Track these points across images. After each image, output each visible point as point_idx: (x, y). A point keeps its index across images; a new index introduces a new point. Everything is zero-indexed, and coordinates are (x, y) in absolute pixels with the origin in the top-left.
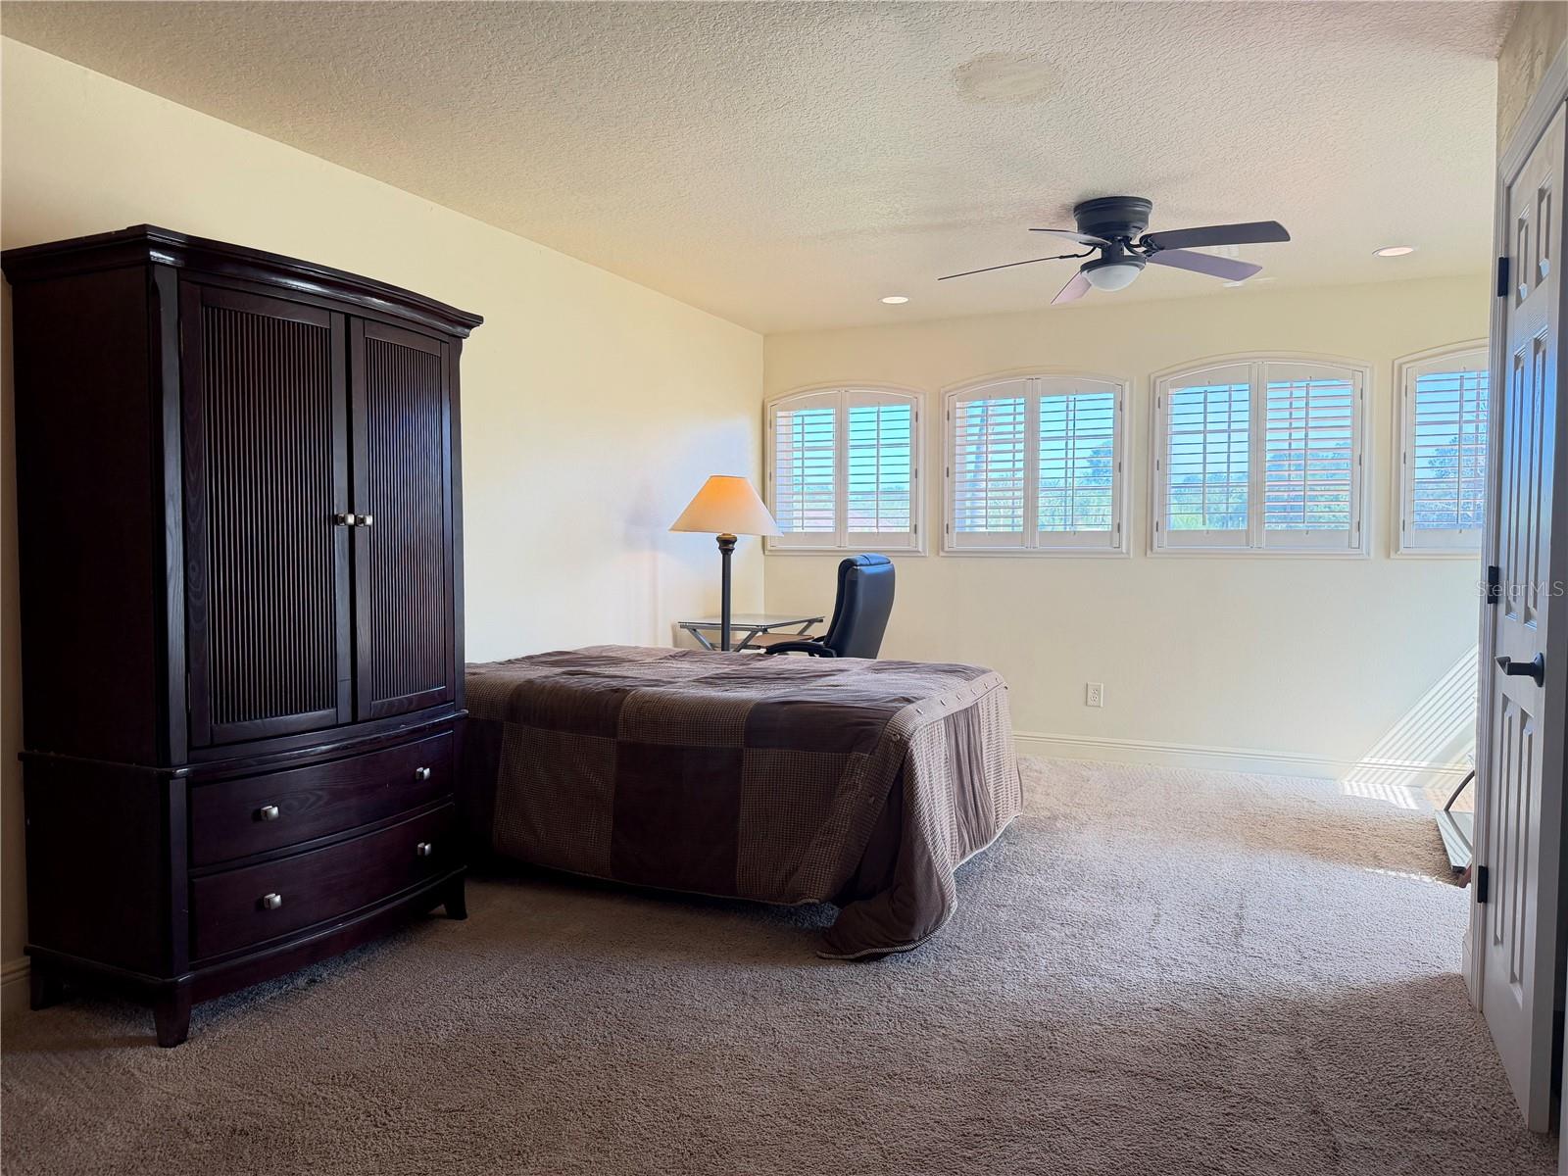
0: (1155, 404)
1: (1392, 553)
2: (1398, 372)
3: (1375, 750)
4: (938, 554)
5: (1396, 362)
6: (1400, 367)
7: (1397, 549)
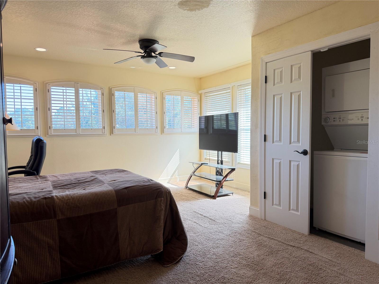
0: (111, 95)
1: (162, 133)
2: (162, 94)
3: (161, 177)
4: (46, 136)
5: (162, 92)
6: (163, 93)
7: (163, 132)
